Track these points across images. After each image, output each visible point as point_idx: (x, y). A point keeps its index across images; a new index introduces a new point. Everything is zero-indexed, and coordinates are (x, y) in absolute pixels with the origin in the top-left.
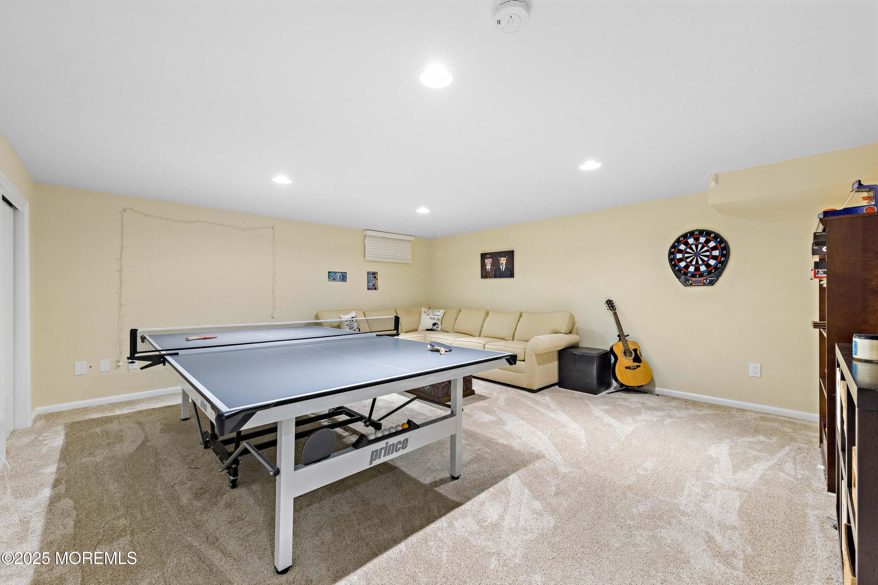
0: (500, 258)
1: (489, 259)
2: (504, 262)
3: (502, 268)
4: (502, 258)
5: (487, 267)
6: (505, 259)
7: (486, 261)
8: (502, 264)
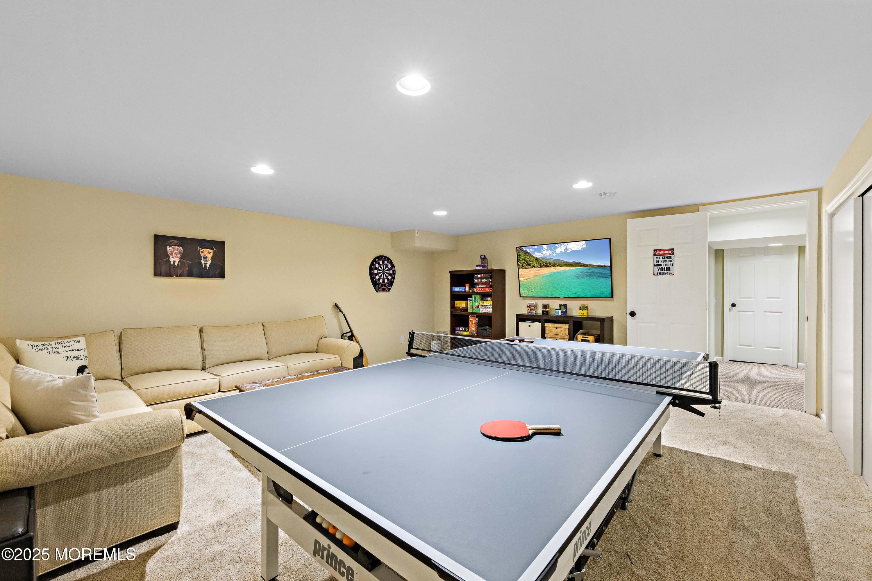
0: (200, 249)
1: (177, 247)
2: (210, 256)
3: (206, 264)
4: (205, 249)
5: (171, 259)
6: (211, 251)
7: (169, 248)
8: (205, 258)
